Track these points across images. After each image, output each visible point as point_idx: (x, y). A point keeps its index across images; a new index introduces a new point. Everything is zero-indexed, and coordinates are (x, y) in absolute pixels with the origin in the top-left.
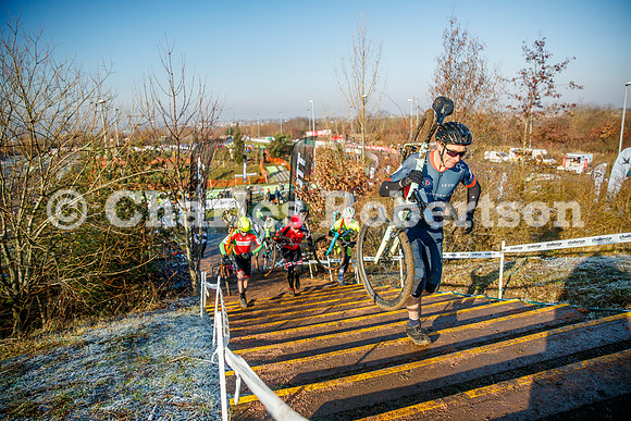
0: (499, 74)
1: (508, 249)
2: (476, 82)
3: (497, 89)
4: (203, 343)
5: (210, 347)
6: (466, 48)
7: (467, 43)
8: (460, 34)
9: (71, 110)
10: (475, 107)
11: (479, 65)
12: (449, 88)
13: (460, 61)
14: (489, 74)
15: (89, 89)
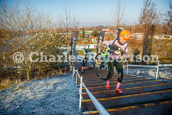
0: (160, 13)
1: (160, 65)
2: (153, 16)
3: (159, 18)
4: (73, 86)
5: (75, 87)
6: (150, 5)
7: (151, 4)
8: (149, 1)
9: (41, 24)
10: (152, 23)
11: (154, 11)
12: (144, 18)
13: (148, 9)
14: (157, 13)
15: (46, 18)
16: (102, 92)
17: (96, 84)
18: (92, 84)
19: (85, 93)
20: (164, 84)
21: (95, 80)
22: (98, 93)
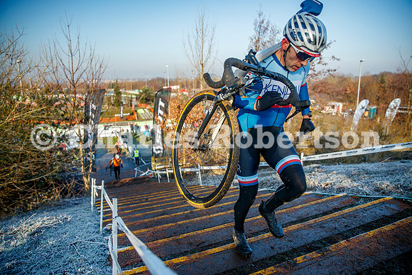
1: (306, 159)
5: (98, 232)
7: (269, 29)
8: (265, 22)
13: (265, 40)
16: (177, 237)
17: (156, 218)
18: (146, 220)
19: (128, 248)
20: (319, 201)
21: (153, 209)
22: (165, 243)
